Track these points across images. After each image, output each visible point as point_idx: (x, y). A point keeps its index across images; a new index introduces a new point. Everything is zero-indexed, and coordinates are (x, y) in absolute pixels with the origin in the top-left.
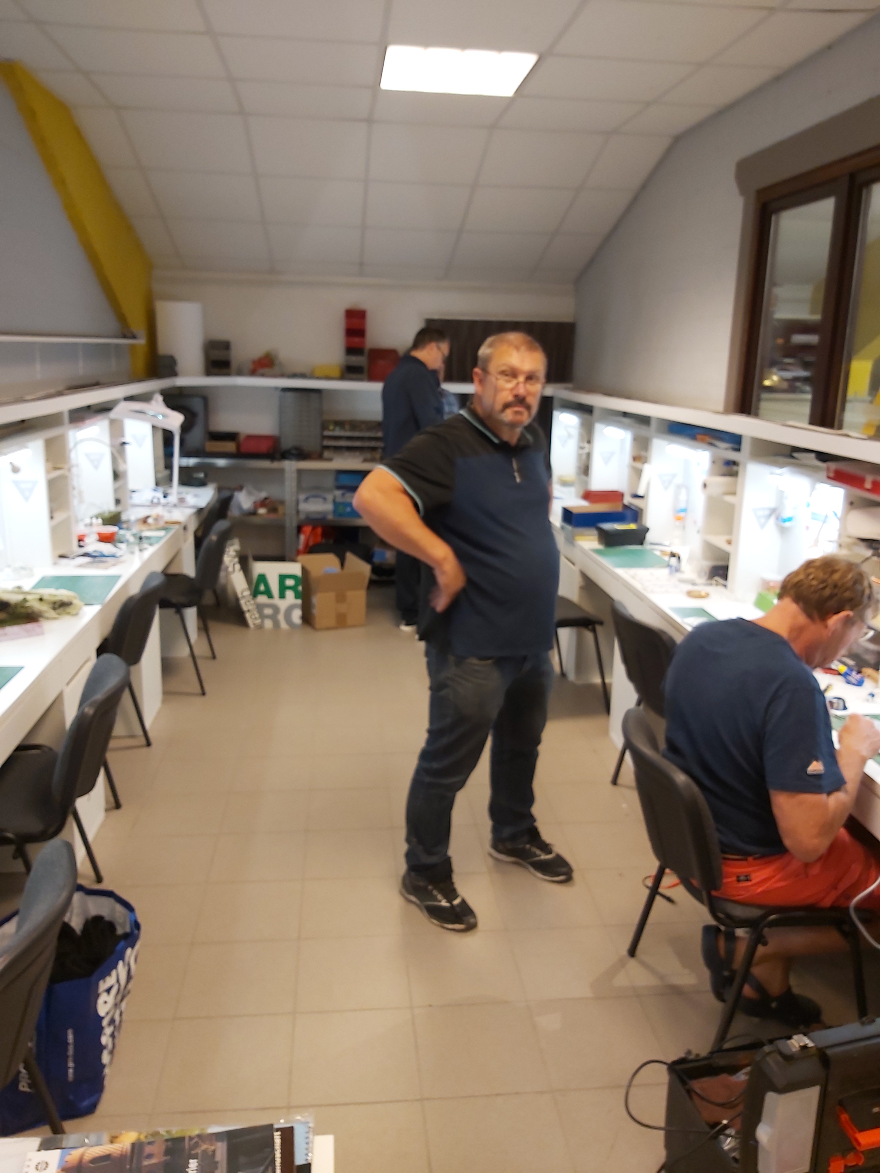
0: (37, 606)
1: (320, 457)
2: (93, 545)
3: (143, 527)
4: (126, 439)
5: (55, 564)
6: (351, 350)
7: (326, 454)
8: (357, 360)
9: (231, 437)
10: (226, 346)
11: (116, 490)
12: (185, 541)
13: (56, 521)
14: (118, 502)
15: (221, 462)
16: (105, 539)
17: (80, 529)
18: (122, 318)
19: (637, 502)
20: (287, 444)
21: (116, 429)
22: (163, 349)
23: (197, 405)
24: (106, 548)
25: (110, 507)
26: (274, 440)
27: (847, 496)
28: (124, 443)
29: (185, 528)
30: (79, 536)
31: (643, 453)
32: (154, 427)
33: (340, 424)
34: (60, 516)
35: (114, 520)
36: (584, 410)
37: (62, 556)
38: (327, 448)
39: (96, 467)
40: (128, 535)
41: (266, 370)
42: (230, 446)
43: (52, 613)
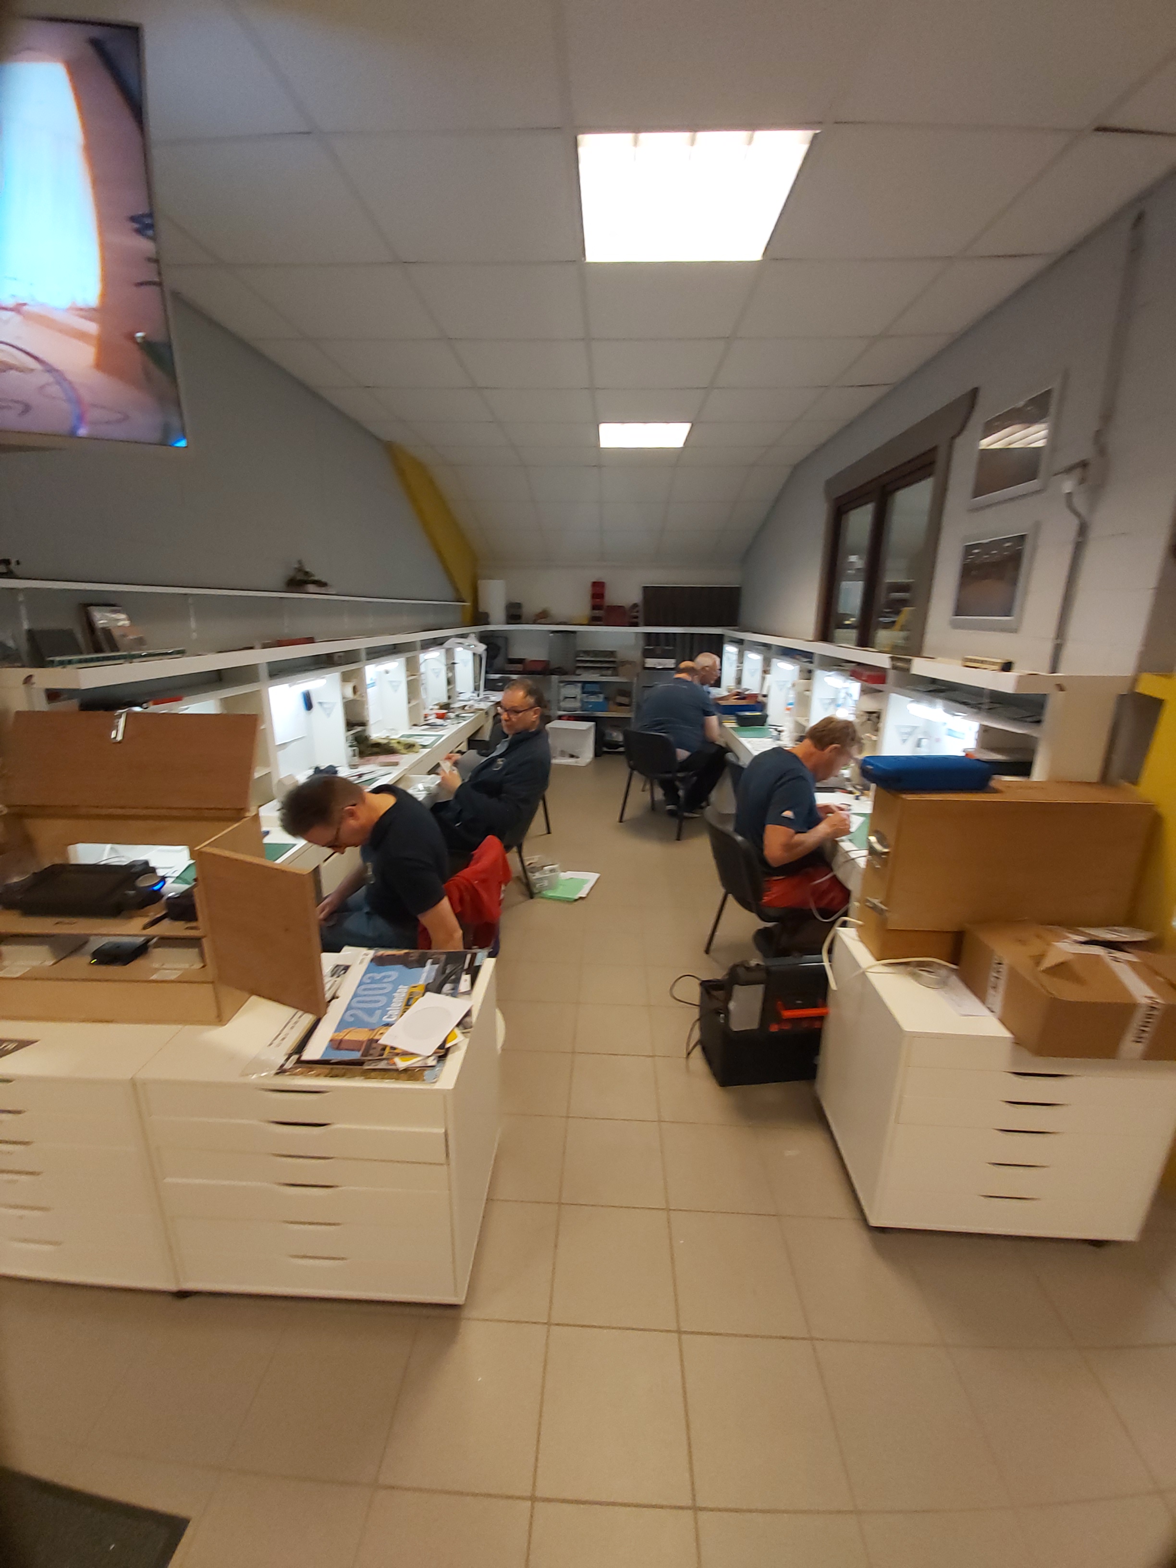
0: (396, 746)
1: (574, 674)
2: (433, 719)
3: (462, 711)
4: (456, 661)
5: (411, 729)
6: (595, 607)
7: (578, 672)
8: (597, 613)
9: (520, 661)
10: (518, 606)
11: (449, 691)
12: (487, 721)
13: (411, 705)
14: (449, 698)
15: (515, 677)
16: (440, 717)
17: (427, 711)
18: (457, 590)
19: (764, 699)
20: (554, 665)
21: (450, 653)
22: (482, 609)
23: (500, 643)
24: (439, 722)
25: (445, 700)
26: (546, 663)
27: (862, 686)
28: (454, 663)
29: (487, 713)
30: (426, 715)
31: (768, 668)
32: (474, 654)
33: (587, 653)
34: (413, 703)
35: (446, 706)
36: (739, 642)
37: (415, 725)
38: (579, 667)
39: (437, 676)
40: (452, 715)
41: (543, 621)
42: (519, 667)
43: (403, 751)
